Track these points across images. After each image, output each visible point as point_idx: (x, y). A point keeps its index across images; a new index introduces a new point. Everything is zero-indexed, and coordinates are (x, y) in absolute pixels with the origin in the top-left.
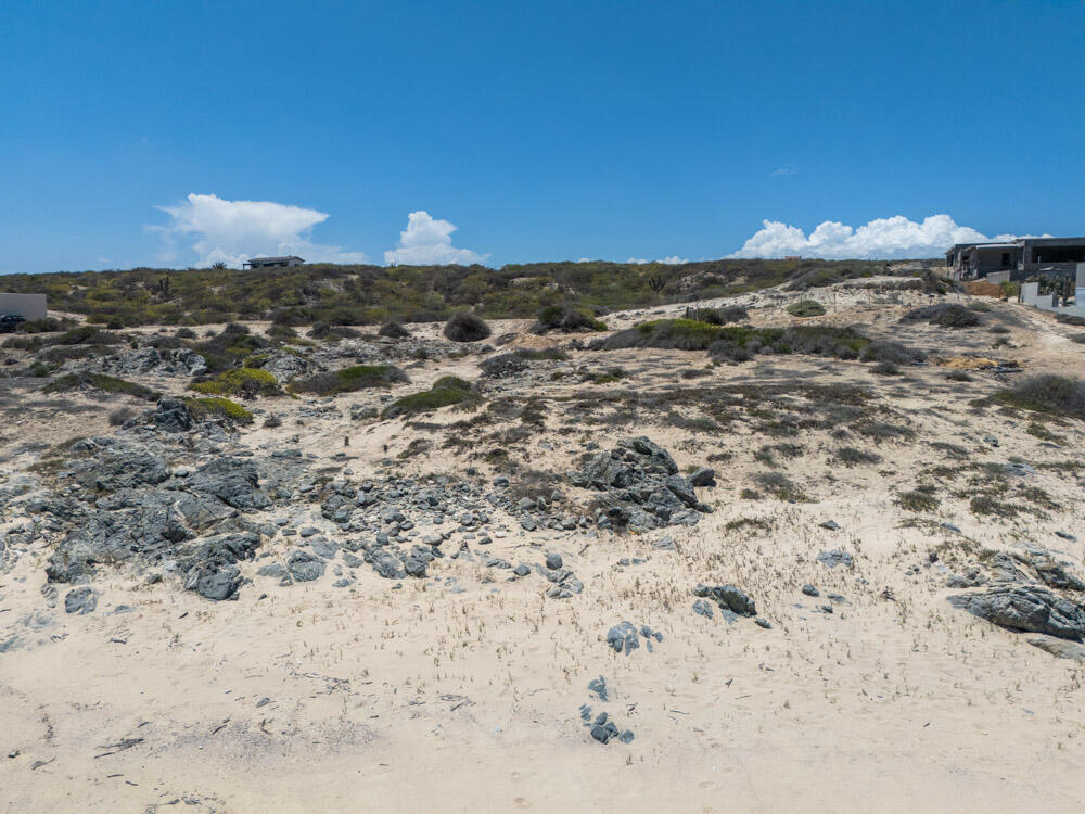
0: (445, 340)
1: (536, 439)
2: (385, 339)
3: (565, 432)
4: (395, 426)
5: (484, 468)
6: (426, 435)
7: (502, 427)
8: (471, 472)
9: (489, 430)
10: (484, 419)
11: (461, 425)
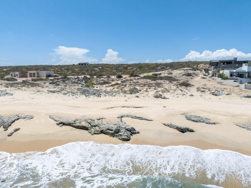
0: (116, 78)
1: (125, 88)
2: (107, 78)
3: (128, 87)
4: (111, 87)
5: (120, 90)
6: (114, 88)
7: (122, 87)
8: (119, 90)
9: (121, 87)
10: (120, 86)
11: (118, 87)
